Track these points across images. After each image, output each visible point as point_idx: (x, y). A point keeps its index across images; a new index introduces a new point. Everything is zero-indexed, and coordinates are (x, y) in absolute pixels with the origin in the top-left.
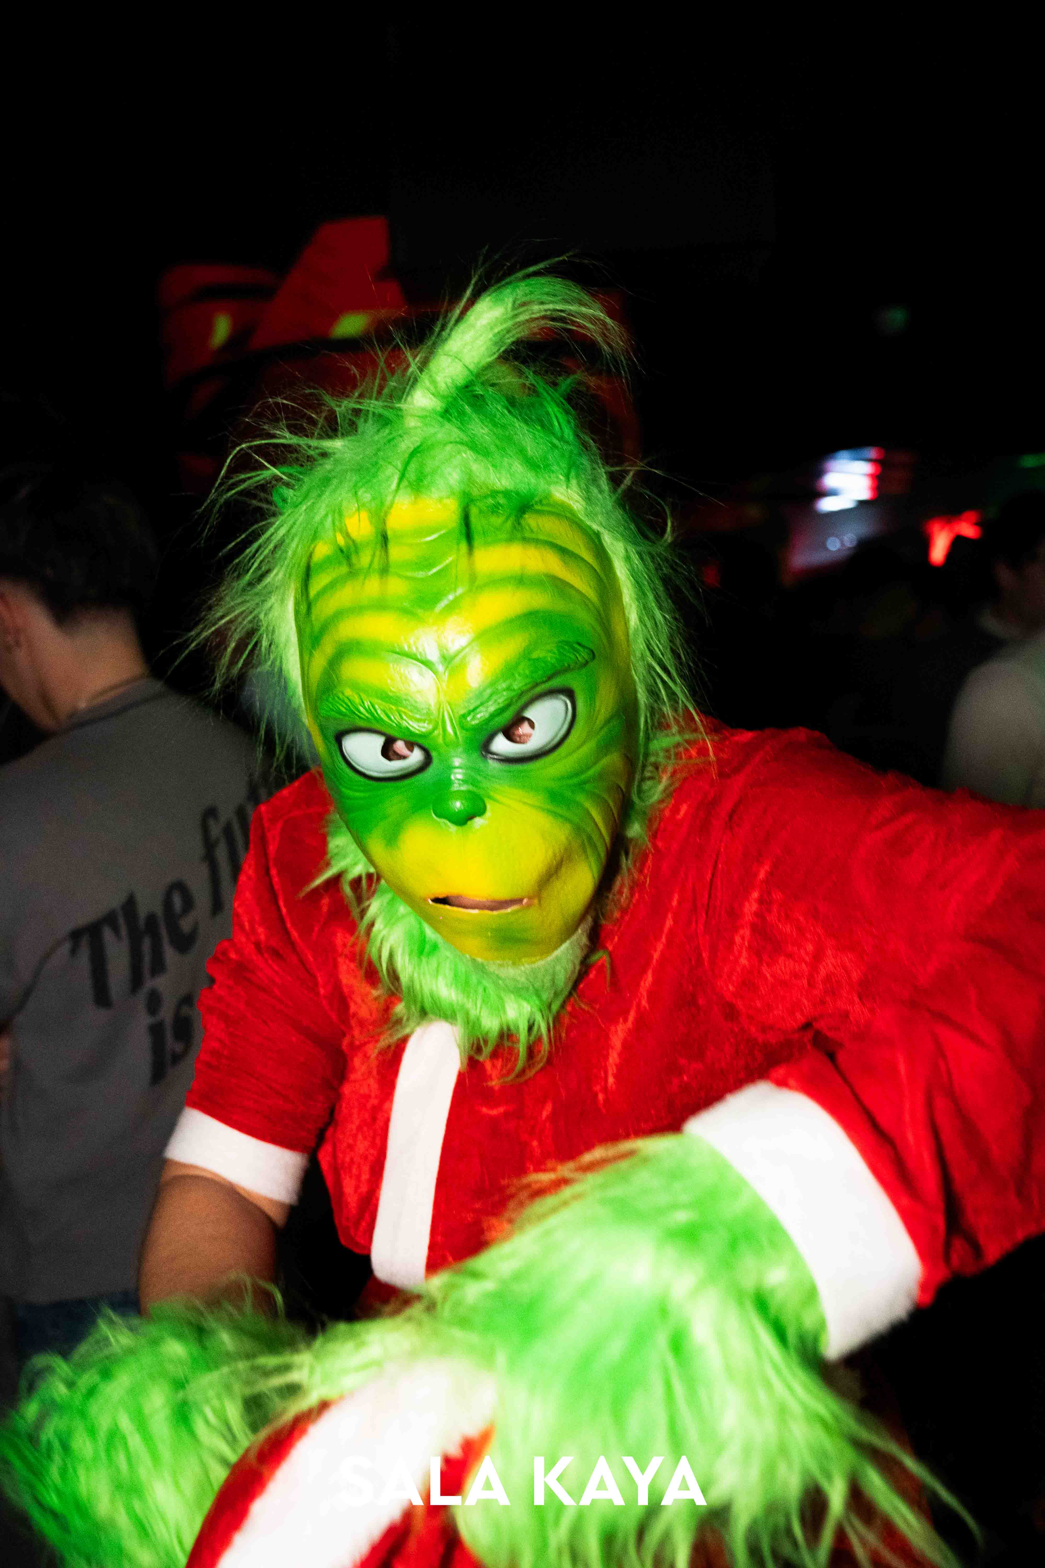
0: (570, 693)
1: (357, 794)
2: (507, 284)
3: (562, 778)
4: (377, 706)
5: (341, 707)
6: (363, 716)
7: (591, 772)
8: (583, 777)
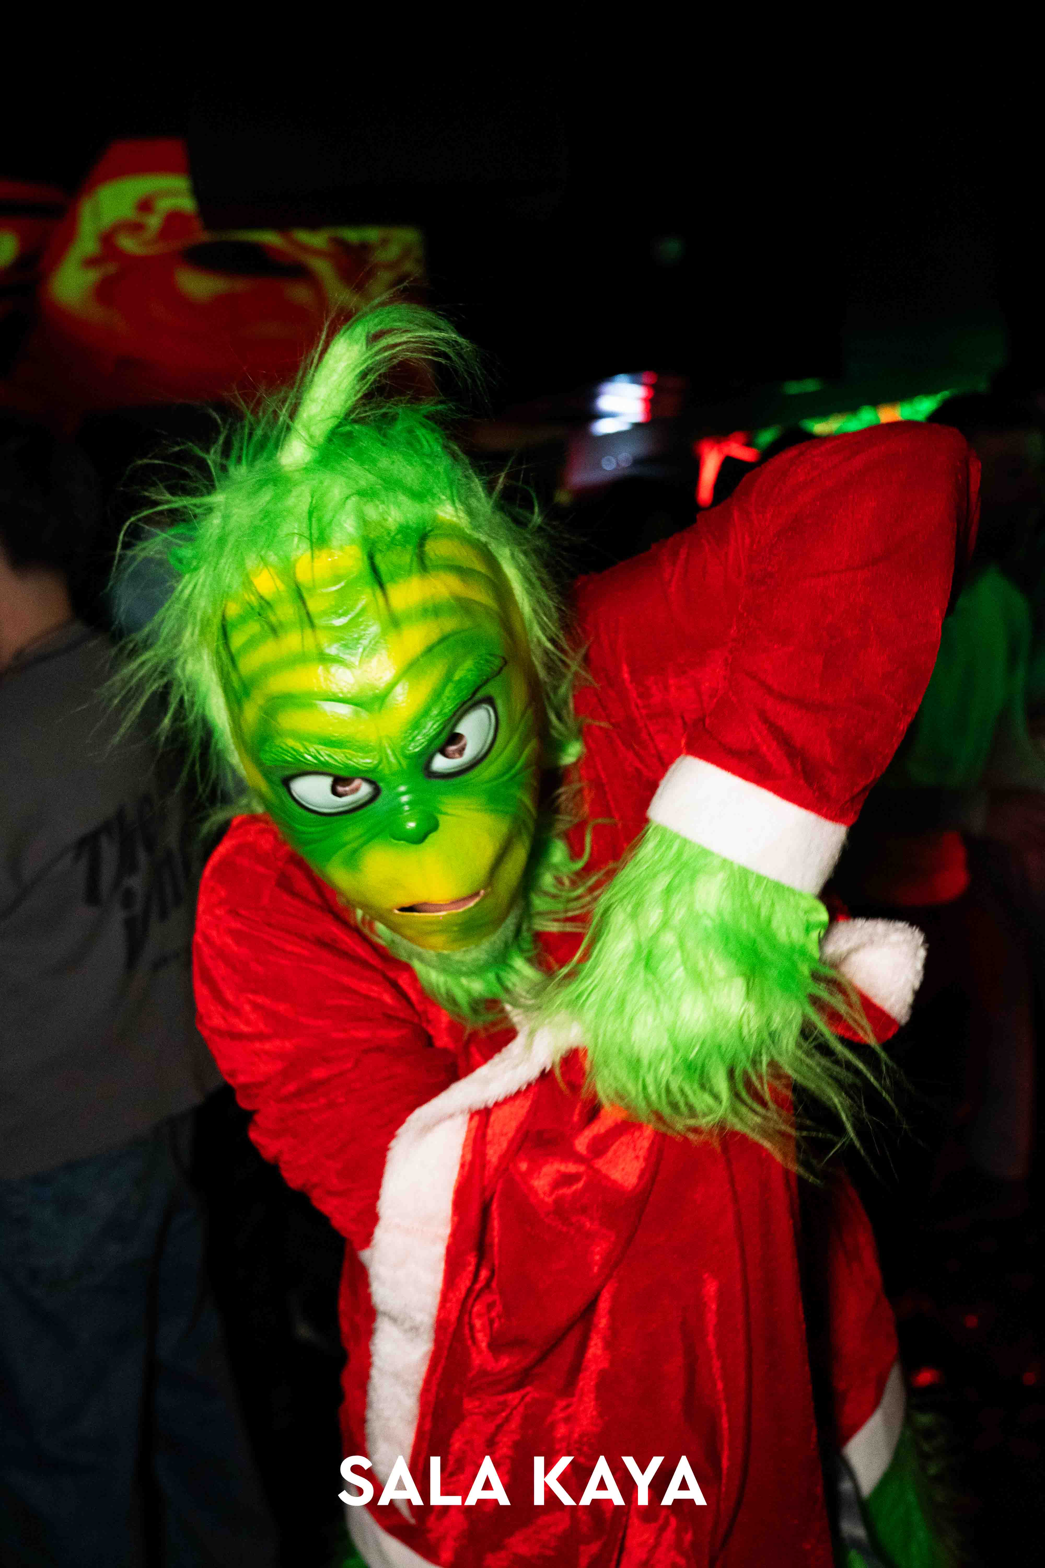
0: (489, 701)
1: (313, 829)
2: (356, 320)
3: (496, 778)
4: (322, 753)
5: (286, 757)
6: (309, 762)
7: (519, 765)
8: (513, 771)
